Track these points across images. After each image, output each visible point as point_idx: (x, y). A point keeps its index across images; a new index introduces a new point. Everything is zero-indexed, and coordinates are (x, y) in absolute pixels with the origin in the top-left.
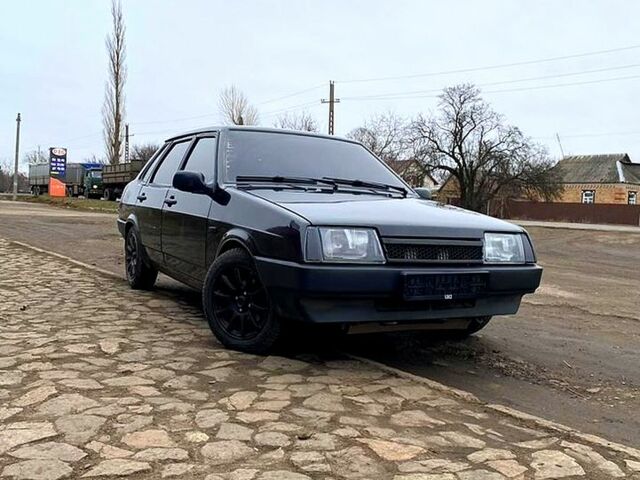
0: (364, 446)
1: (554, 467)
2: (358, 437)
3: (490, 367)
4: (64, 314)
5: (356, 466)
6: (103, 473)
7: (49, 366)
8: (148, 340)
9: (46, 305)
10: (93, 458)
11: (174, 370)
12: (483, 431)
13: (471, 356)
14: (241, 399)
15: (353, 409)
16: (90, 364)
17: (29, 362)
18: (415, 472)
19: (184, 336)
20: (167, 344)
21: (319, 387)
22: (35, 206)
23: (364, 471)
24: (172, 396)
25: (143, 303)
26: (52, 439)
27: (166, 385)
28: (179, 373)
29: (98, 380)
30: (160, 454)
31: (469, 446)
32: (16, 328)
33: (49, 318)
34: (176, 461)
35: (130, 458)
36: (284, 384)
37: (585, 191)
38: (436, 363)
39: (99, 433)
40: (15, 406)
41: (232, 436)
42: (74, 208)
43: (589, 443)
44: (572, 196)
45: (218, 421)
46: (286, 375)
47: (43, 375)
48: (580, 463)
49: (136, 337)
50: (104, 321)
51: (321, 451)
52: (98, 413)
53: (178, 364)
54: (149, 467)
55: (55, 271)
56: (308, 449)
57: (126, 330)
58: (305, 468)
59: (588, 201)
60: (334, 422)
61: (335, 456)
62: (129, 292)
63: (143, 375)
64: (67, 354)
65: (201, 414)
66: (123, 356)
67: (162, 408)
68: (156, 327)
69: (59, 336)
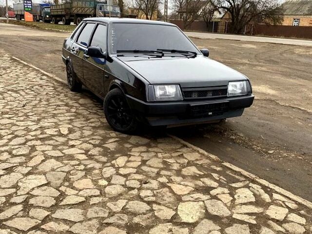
0: (169, 187)
1: (244, 197)
2: (168, 183)
3: (228, 139)
4: (43, 109)
5: (165, 198)
6: (67, 203)
7: (39, 142)
8: (81, 126)
9: (34, 103)
10: (63, 195)
11: (92, 144)
12: (218, 177)
13: (221, 132)
14: (121, 161)
15: (167, 166)
16: (57, 141)
17: (31, 140)
18: (188, 201)
19: (96, 123)
20: (88, 128)
21: (153, 154)
22: (19, 27)
23: (168, 200)
24: (92, 159)
25: (77, 101)
26: (46, 185)
27: (89, 153)
28: (95, 146)
29: (61, 150)
30: (89, 193)
31: (212, 186)
32: (22, 118)
33: (36, 112)
34: (95, 196)
35: (77, 195)
36: (138, 152)
37: (295, 19)
38: (205, 136)
39: (64, 181)
40: (29, 167)
41: (117, 182)
42: (38, 28)
43: (260, 184)
44: (288, 22)
45: (111, 174)
46: (140, 147)
47: (38, 148)
48: (255, 195)
49: (75, 124)
50: (60, 114)
51: (152, 190)
52: (63, 170)
53: (94, 141)
54: (85, 200)
55: (34, 78)
56: (148, 189)
57: (71, 119)
58: (145, 199)
59: (296, 24)
60: (158, 175)
61: (157, 193)
62: (70, 94)
63: (79, 147)
64: (46, 135)
65: (104, 170)
66: (71, 136)
67: (89, 166)
68: (84, 117)
69: (42, 124)
